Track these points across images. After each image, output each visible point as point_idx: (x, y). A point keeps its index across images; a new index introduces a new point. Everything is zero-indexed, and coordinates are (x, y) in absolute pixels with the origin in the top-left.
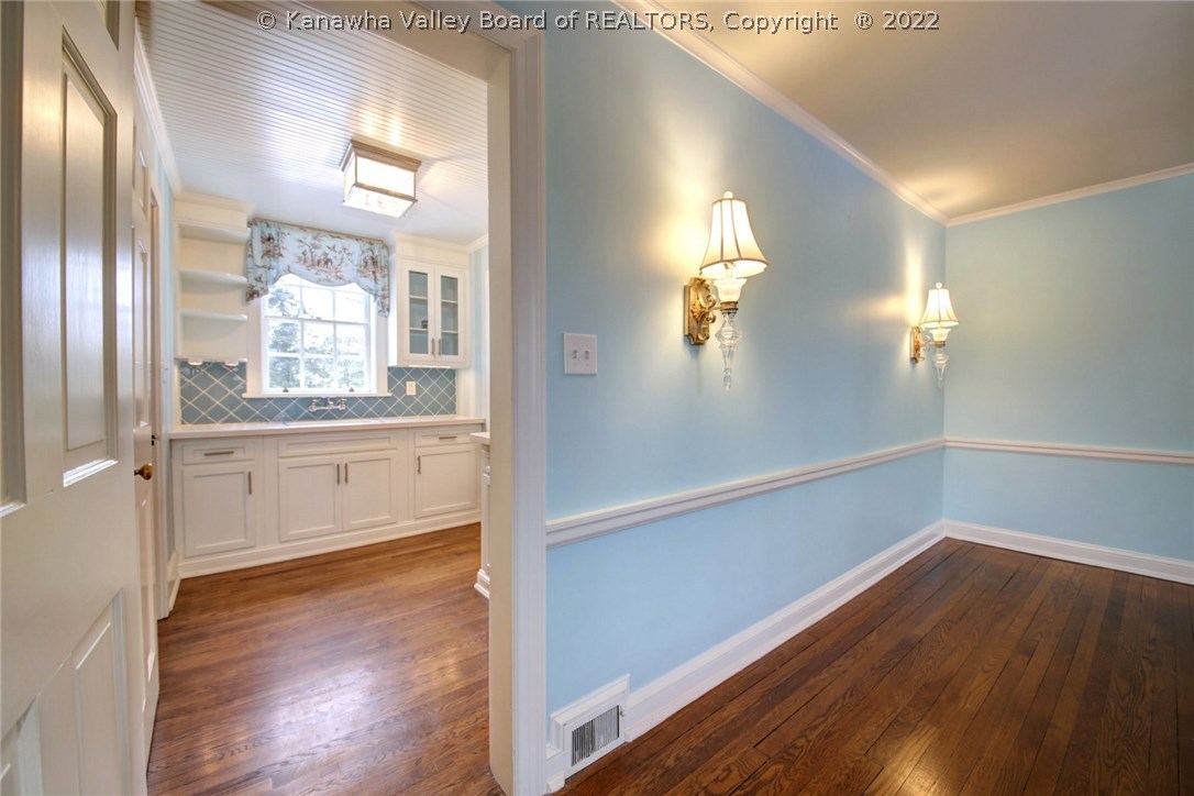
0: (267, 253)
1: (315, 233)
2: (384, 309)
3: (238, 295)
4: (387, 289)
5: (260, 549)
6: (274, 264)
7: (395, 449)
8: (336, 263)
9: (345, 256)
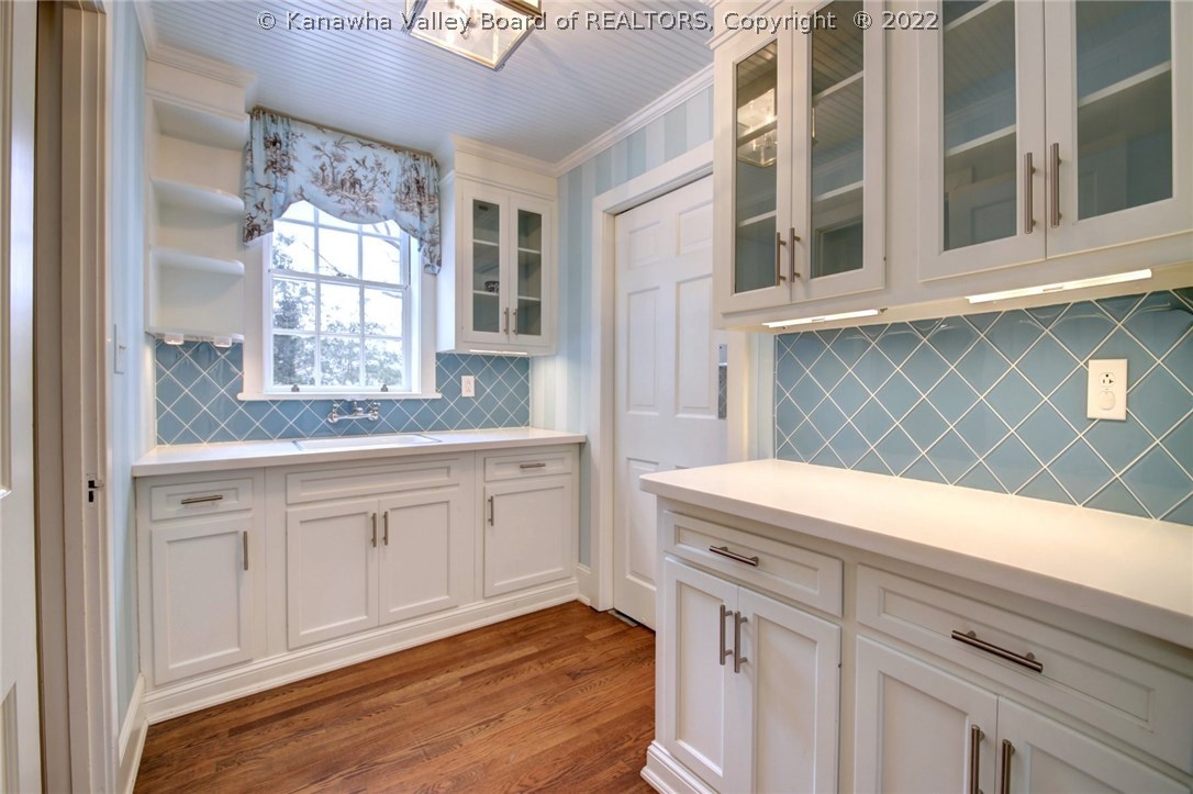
0: (272, 165)
1: (338, 136)
2: (433, 263)
3: (233, 232)
4: (437, 230)
5: (259, 664)
6: (281, 183)
7: (457, 485)
8: (367, 186)
9: (379, 176)
